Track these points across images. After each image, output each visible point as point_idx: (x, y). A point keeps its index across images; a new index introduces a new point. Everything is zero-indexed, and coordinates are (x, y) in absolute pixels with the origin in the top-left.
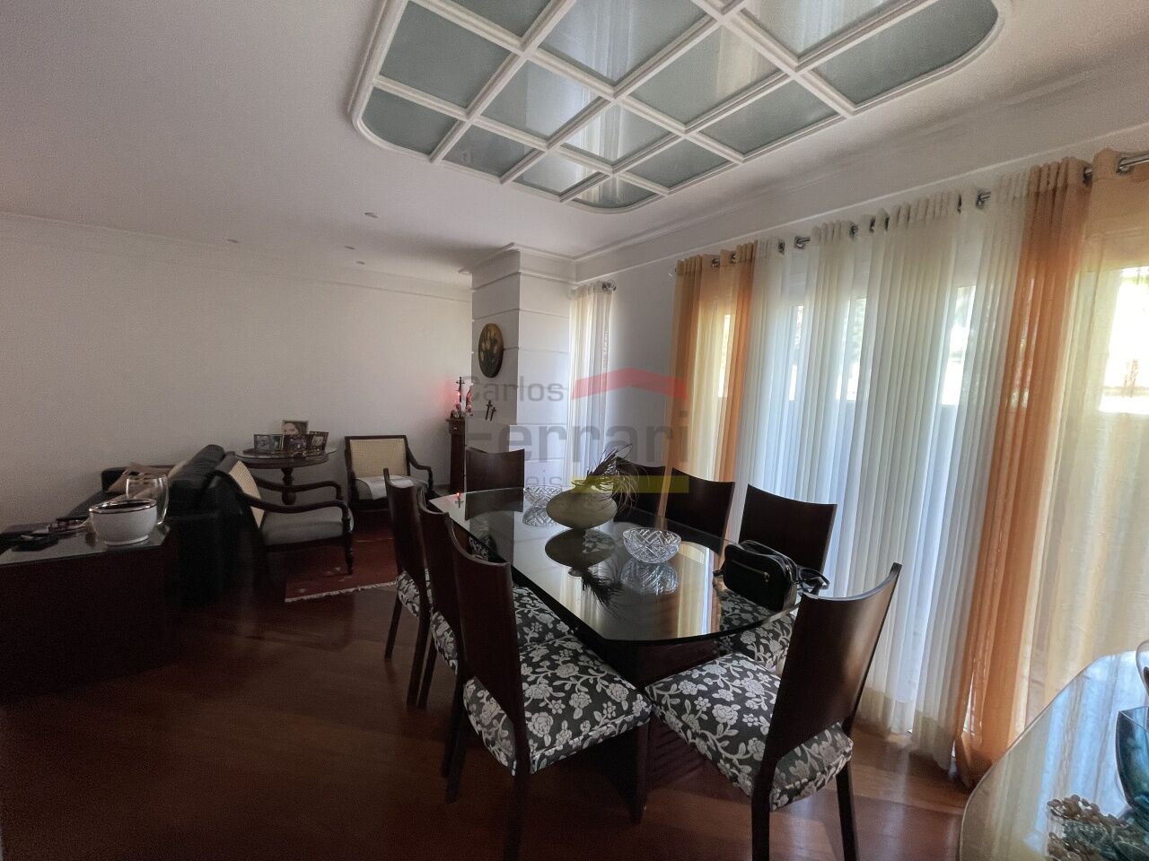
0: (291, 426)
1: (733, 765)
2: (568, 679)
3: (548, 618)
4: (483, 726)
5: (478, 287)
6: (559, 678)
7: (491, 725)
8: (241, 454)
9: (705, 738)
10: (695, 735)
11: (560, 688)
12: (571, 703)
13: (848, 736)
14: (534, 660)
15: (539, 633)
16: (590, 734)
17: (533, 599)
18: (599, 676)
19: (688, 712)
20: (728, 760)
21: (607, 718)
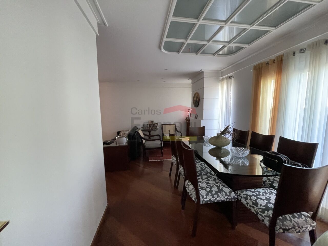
0: (150, 122)
1: (262, 216)
2: (212, 184)
3: (209, 170)
4: (189, 190)
5: (193, 83)
6: (209, 183)
7: (191, 191)
8: (141, 128)
9: (254, 207)
10: (250, 206)
11: (210, 186)
12: (212, 189)
13: (314, 220)
14: (203, 178)
15: (206, 173)
16: (217, 198)
17: (205, 165)
18: (221, 185)
19: (249, 199)
20: (260, 215)
21: (222, 195)
